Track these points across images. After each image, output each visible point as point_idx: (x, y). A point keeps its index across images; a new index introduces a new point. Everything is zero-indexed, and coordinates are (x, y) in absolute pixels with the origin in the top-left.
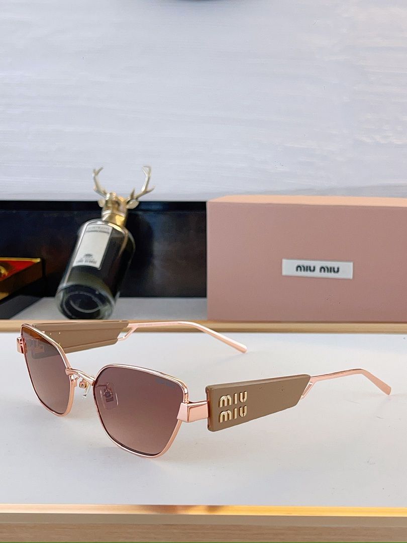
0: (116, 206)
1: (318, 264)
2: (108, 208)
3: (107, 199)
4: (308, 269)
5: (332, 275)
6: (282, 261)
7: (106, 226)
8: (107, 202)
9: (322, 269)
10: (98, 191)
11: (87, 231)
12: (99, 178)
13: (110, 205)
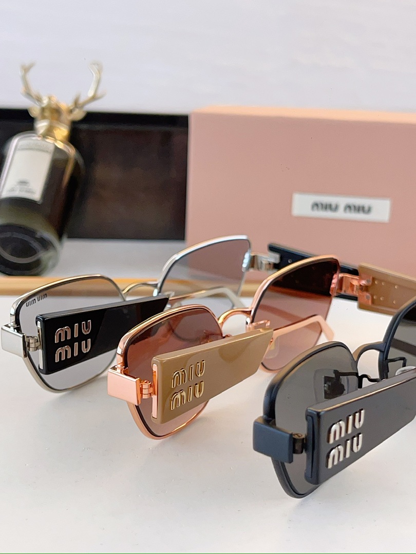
0: (56, 115)
1: (342, 201)
2: (44, 118)
3: (44, 106)
4: (328, 207)
5: (360, 216)
6: (292, 196)
7: (43, 142)
8: (43, 110)
9: (349, 207)
10: (28, 94)
11: (19, 150)
12: (30, 76)
13: (47, 114)
